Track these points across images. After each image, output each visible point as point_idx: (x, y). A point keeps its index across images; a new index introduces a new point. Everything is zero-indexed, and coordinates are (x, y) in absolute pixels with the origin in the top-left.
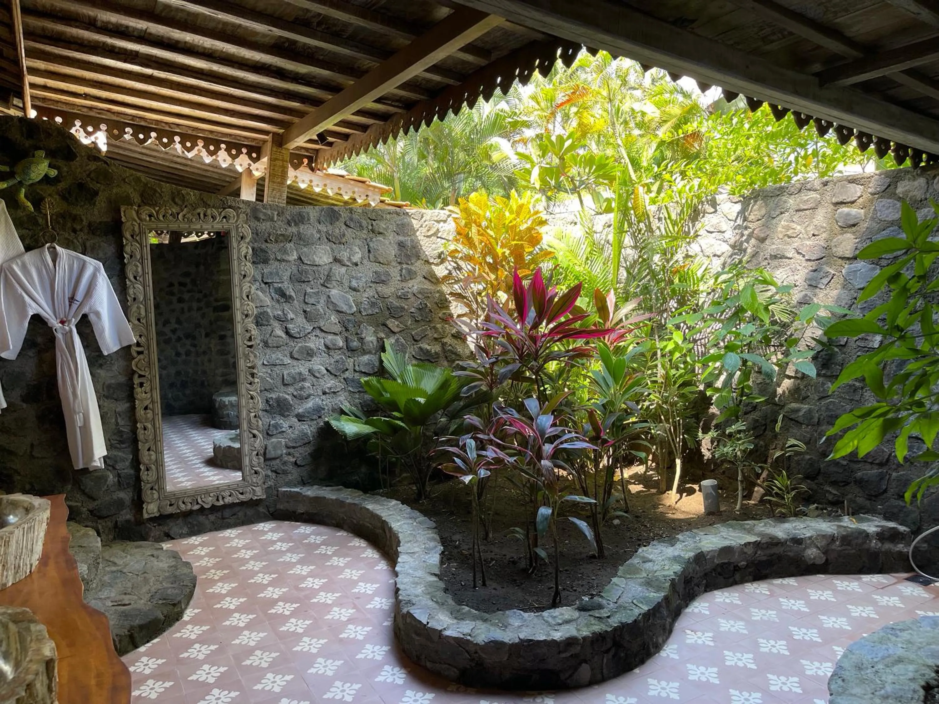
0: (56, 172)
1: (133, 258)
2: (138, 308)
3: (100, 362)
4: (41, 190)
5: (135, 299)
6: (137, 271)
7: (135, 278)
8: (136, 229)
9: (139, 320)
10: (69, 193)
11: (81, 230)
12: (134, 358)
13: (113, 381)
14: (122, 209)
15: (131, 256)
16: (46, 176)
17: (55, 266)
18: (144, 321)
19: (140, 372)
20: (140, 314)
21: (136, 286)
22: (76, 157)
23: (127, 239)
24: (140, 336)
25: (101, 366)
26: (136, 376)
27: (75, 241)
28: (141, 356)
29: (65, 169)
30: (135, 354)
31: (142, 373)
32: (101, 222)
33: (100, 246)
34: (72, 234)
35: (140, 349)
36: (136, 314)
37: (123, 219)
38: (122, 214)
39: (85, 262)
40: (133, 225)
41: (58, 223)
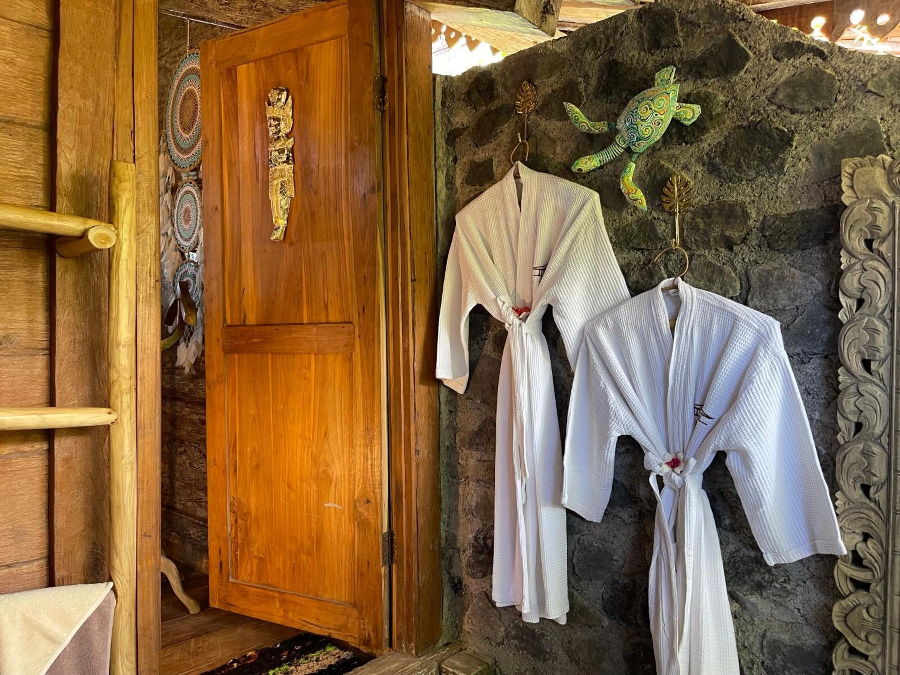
0: (697, 109)
1: (865, 309)
2: (866, 454)
3: (757, 577)
4: (670, 158)
5: (859, 426)
6: (872, 347)
7: (866, 364)
8: (883, 221)
9: (866, 489)
10: (723, 154)
11: (744, 240)
12: (841, 597)
13: (785, 637)
14: (847, 169)
15: (860, 302)
16: (675, 123)
17: (673, 329)
18: (881, 496)
19: (853, 641)
20: (868, 471)
21: (864, 388)
22: (747, 58)
23: (851, 254)
24: (866, 537)
25: (759, 587)
26: (841, 649)
27: (728, 268)
28: (862, 597)
29: (721, 97)
30: (845, 587)
31: (861, 647)
32: (791, 215)
33: (781, 278)
34: (724, 251)
35: (861, 575)
36: (856, 472)
37: (847, 198)
38: (845, 182)
39: (735, 319)
40: (871, 209)
41: (694, 228)
